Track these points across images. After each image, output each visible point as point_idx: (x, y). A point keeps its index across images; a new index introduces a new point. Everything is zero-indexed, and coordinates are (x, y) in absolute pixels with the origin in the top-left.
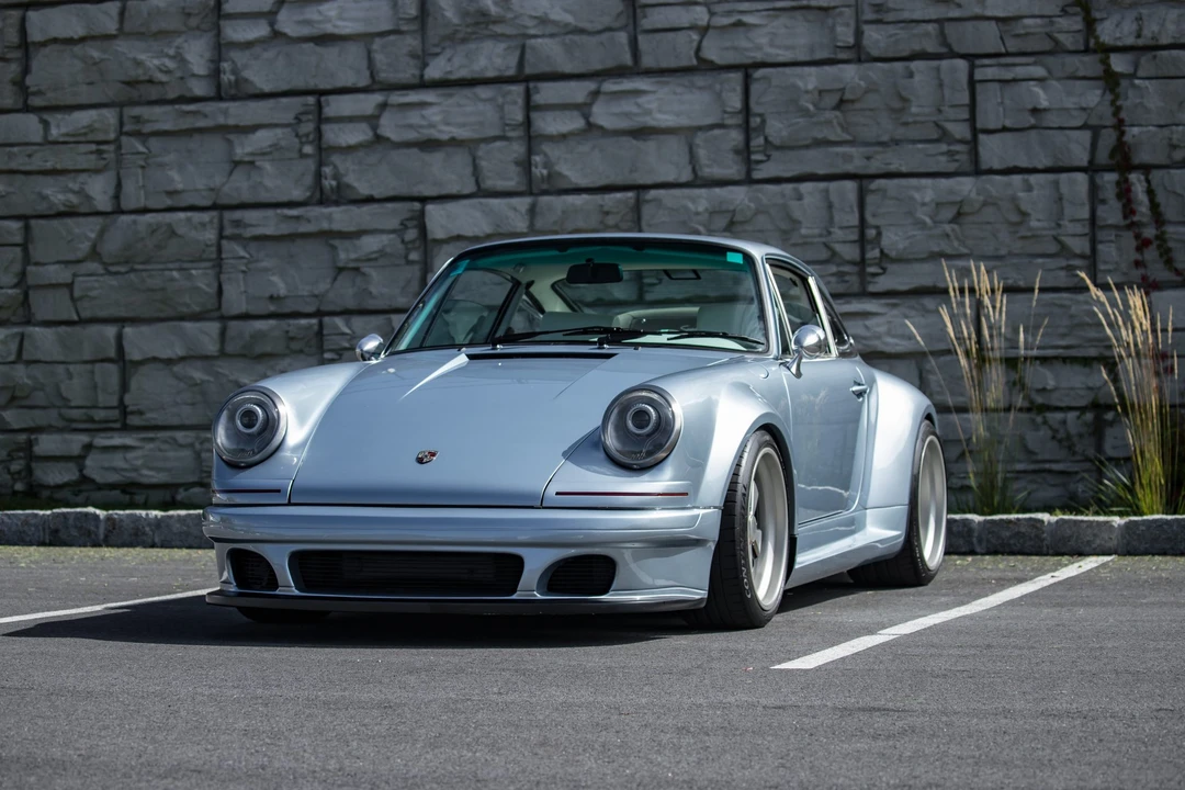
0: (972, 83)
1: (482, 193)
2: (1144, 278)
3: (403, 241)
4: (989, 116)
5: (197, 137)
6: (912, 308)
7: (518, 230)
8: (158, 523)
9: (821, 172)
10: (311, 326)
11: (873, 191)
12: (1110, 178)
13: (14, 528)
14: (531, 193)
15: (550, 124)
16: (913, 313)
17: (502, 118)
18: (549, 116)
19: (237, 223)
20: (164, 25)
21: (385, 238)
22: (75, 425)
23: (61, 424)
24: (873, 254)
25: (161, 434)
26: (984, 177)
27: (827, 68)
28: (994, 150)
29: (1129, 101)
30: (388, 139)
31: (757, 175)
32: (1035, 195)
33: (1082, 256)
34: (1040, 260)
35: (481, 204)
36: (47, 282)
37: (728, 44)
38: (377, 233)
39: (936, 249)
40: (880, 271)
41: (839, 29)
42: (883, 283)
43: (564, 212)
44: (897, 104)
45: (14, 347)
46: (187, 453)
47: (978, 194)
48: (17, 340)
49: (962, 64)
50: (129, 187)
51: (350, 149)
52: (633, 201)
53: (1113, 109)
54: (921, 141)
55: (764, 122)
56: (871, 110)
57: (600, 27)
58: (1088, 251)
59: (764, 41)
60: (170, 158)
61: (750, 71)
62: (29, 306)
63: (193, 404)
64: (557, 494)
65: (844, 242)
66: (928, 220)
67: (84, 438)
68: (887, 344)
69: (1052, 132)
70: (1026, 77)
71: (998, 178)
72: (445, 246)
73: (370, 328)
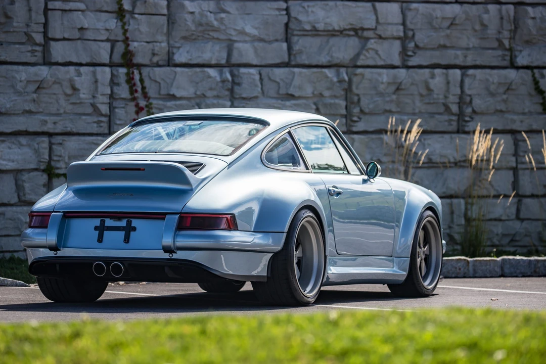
0: (46, 10)
4: (56, 30)
6: (13, 143)
12: (123, 71)
16: (14, 146)
26: (54, 67)
28: (59, 51)
29: (132, 26)
32: (83, 79)
33: (105, 116)
34: (84, 117)
39: (27, 108)
47: (51, 77)
53: (123, 31)
54: (16, 43)
58: (108, 112)
66: (23, 91)
69: (90, 42)
70: (76, 8)
71: (61, 68)
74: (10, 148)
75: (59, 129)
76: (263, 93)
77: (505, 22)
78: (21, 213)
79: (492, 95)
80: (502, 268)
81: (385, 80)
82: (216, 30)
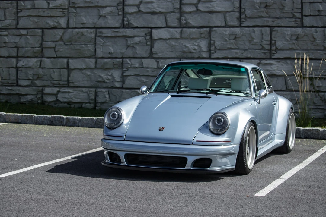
0: (302, 3)
1: (168, 27)
3: (146, 39)
4: (306, 12)
5: (90, 9)
6: (284, 63)
7: (177, 37)
8: (80, 120)
9: (260, 25)
10: (120, 61)
11: (274, 31)
13: (41, 120)
14: (181, 27)
15: (187, 9)
16: (284, 64)
17: (174, 7)
18: (187, 7)
19: (101, 32)
21: (141, 38)
22: (55, 85)
23: (51, 85)
24: (274, 48)
25: (78, 89)
26: (304, 28)
28: (307, 21)
30: (142, 11)
31: (243, 25)
32: (318, 34)
34: (319, 51)
35: (167, 30)
36: (48, 46)
38: (139, 36)
39: (291, 47)
40: (275, 52)
42: (276, 56)
43: (190, 33)
44: (281, 7)
45: (39, 64)
46: (85, 94)
47: (303, 33)
48: (40, 62)
50: (71, 21)
51: (132, 13)
52: (209, 31)
54: (287, 18)
55: (245, 11)
56: (274, 9)
60: (83, 14)
62: (43, 53)
63: (87, 81)
64: (197, 141)
65: (266, 44)
66: (289, 39)
67: (58, 89)
68: (277, 72)
69: (323, 17)
70: (317, 2)
71: (308, 28)
72: (157, 41)
73: (136, 63)
74: (282, 65)
78: (285, 94)
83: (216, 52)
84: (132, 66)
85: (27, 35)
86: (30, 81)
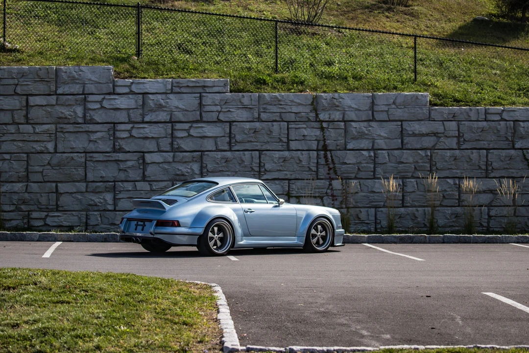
0: (288, 128)
1: (160, 151)
2: (330, 177)
3: (138, 163)
4: (292, 137)
5: (79, 133)
7: (170, 161)
9: (250, 149)
10: (112, 184)
11: (263, 154)
12: (322, 153)
14: (172, 152)
15: (179, 134)
16: (273, 184)
17: (166, 132)
18: (179, 132)
19: (91, 157)
20: (70, 103)
21: (133, 162)
22: (42, 210)
23: (38, 209)
24: (263, 170)
25: (68, 213)
26: (291, 152)
27: (251, 123)
28: (293, 145)
29: (327, 134)
30: (135, 136)
31: (233, 149)
32: (304, 156)
33: (315, 171)
34: (304, 172)
35: (160, 154)
36: (35, 171)
37: (226, 116)
38: (132, 161)
39: (279, 169)
40: (264, 174)
41: (255, 113)
42: (265, 177)
43: (182, 157)
44: (269, 133)
45: (25, 188)
46: (76, 218)
47: (289, 156)
49: (286, 123)
50: (59, 146)
51: (123, 139)
52: (200, 155)
53: (323, 136)
54: (275, 142)
55: (235, 136)
56: (262, 134)
57: (192, 110)
58: (316, 170)
59: (235, 115)
60: (71, 139)
61: (231, 123)
62: (28, 177)
63: (77, 205)
65: (255, 167)
66: (277, 162)
67: (46, 213)
69: (307, 141)
70: (302, 127)
71: (294, 152)
72: (150, 165)
73: (129, 185)
75: (293, 177)
76: (390, 161)
77: (509, 129)
79: (502, 161)
80: (443, 240)
81: (448, 155)
82: (367, 135)
83: (208, 174)
84: (125, 189)
85: (10, 160)
86: (15, 206)
